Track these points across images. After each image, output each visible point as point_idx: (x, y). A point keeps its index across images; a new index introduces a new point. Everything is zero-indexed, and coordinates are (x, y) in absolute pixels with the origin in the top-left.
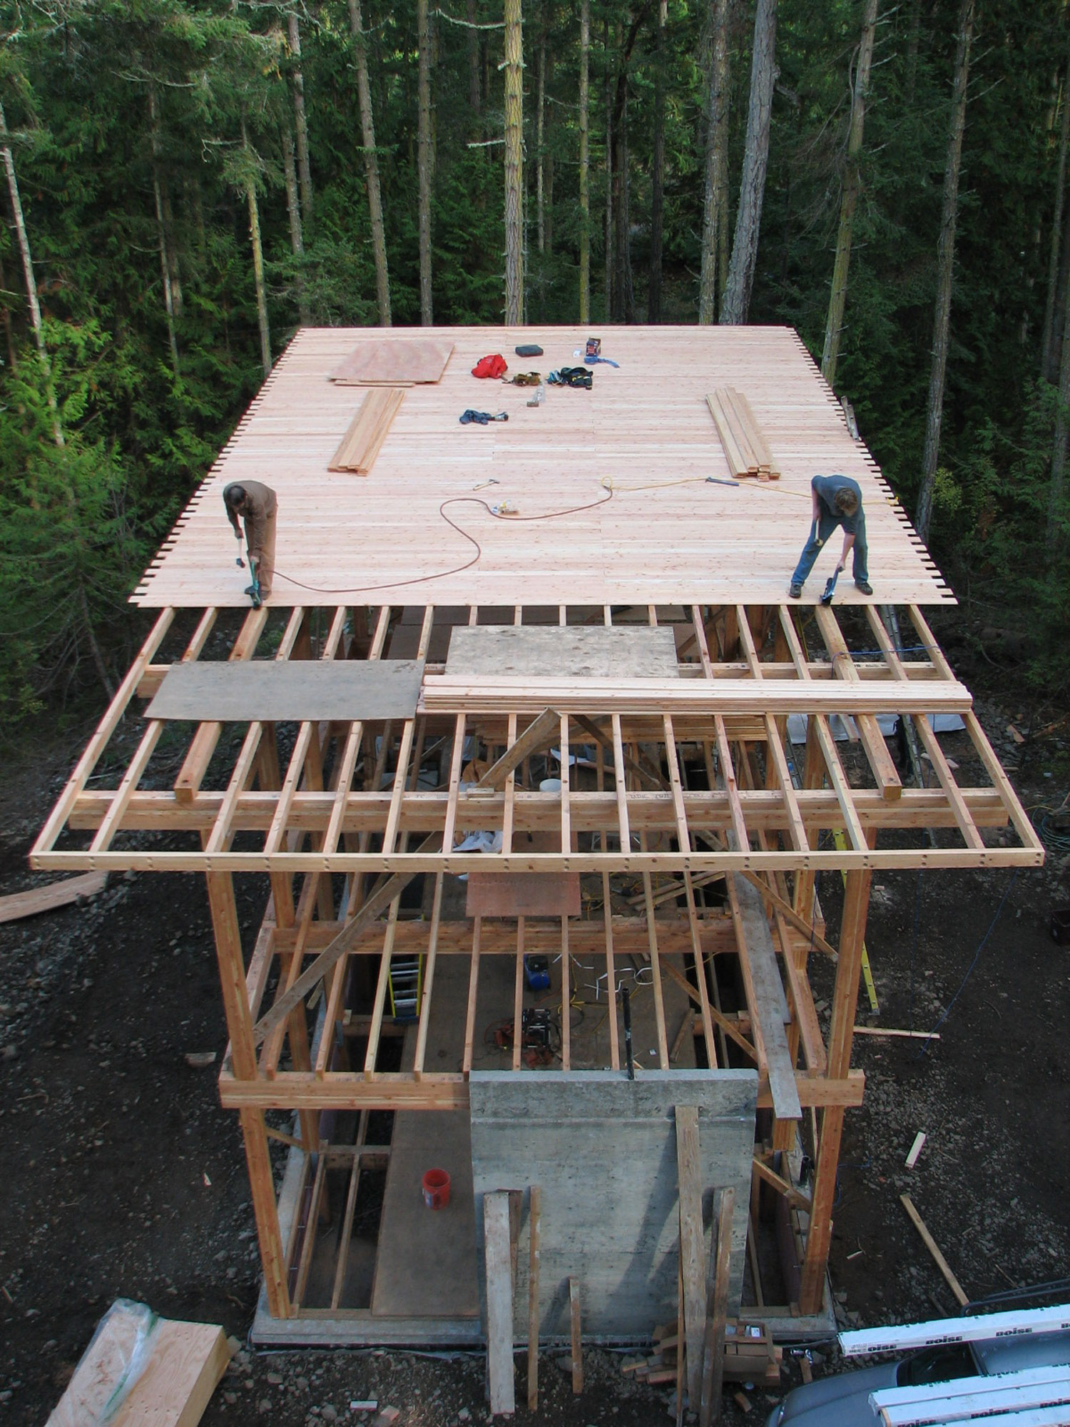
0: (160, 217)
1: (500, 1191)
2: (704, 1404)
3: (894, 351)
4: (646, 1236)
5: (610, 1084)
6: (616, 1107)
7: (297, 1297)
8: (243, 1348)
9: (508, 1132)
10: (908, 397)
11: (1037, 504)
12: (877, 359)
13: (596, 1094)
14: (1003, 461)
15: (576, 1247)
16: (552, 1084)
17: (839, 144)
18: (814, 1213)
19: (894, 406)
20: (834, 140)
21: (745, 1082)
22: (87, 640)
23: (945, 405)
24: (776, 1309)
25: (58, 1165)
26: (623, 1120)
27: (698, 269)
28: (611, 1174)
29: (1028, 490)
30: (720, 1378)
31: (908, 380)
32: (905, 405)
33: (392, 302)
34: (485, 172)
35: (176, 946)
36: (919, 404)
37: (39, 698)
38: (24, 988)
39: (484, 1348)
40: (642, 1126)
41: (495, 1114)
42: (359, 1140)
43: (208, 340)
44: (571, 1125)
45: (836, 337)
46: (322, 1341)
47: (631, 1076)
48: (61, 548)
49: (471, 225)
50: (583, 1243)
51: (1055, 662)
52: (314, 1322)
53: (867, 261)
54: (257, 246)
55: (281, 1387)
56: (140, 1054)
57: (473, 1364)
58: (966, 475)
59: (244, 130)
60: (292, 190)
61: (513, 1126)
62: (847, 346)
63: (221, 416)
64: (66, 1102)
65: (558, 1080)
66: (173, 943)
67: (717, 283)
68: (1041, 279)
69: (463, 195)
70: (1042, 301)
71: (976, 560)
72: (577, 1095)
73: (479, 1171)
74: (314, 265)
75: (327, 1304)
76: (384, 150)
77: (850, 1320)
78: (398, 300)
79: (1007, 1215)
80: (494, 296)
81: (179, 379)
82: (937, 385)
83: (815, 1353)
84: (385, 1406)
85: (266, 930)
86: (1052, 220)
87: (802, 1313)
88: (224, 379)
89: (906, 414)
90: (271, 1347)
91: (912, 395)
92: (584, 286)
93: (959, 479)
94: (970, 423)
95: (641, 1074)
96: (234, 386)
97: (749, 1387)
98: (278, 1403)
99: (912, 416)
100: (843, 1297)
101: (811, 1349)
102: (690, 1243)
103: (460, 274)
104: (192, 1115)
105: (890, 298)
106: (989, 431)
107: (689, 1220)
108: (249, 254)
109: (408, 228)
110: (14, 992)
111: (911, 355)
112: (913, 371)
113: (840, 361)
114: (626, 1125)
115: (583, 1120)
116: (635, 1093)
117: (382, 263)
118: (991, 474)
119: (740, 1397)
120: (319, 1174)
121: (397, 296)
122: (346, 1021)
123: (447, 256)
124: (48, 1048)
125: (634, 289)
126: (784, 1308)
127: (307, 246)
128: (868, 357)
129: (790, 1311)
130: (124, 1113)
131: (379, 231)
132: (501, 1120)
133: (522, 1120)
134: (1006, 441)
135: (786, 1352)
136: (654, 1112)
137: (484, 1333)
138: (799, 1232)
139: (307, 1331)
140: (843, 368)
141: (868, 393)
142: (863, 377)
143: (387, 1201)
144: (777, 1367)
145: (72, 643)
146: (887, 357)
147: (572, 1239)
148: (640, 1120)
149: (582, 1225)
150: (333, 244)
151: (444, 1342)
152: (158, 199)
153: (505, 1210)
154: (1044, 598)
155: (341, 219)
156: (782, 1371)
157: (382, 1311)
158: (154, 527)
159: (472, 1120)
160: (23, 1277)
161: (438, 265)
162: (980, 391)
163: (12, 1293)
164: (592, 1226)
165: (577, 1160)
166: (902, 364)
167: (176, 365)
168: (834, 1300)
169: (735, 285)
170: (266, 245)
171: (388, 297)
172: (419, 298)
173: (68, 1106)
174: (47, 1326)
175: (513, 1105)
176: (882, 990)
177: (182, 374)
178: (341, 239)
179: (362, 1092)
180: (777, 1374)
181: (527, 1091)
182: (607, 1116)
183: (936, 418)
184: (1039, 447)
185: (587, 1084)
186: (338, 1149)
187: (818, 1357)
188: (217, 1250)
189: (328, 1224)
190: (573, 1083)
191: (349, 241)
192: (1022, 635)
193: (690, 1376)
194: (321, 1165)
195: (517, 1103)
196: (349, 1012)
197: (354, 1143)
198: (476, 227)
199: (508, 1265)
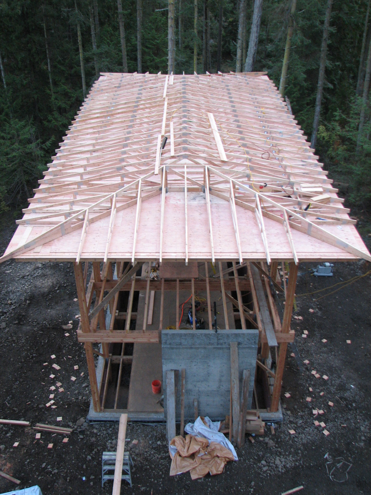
0: (46, 36)
1: (172, 370)
2: (239, 440)
3: (305, 84)
4: (220, 385)
5: (209, 334)
6: (211, 342)
7: (103, 405)
8: (85, 422)
9: (175, 350)
10: (309, 101)
11: (354, 139)
12: (298, 87)
13: (204, 337)
14: (343, 123)
15: (197, 389)
16: (189, 334)
17: (287, 10)
18: (276, 378)
19: (304, 104)
20: (286, 8)
21: (255, 334)
22: (23, 186)
23: (322, 104)
24: (262, 410)
25: (21, 362)
26: (213, 346)
27: (236, 55)
28: (209, 364)
29: (351, 134)
30: (244, 432)
31: (309, 95)
32: (308, 104)
33: (128, 66)
34: (160, 20)
35: (58, 289)
36: (313, 103)
37: (7, 206)
38: (7, 304)
39: (165, 422)
40: (220, 348)
41: (170, 344)
42: (122, 354)
43: (63, 81)
44: (195, 348)
45: (284, 79)
46: (112, 420)
47: (216, 332)
48: (14, 154)
49: (155, 39)
50: (199, 387)
51: (359, 194)
52: (109, 413)
53: (296, 52)
54: (80, 47)
55: (98, 434)
56: (47, 326)
57: (162, 427)
58: (330, 128)
59: (76, 5)
60: (92, 27)
61: (176, 348)
62: (288, 82)
63: (69, 108)
64: (23, 342)
65: (192, 333)
66: (57, 288)
67: (242, 60)
68: (358, 59)
69: (153, 29)
70: (358, 67)
71: (332, 158)
72: (198, 338)
73: (165, 363)
74: (101, 54)
75: (113, 407)
76: (126, 12)
77: (287, 414)
78: (130, 66)
79: (340, 380)
80: (164, 64)
81: (53, 94)
82: (319, 97)
83: (276, 424)
84: (133, 440)
85: (91, 283)
86: (363, 36)
87: (271, 411)
88: (69, 94)
89: (309, 107)
90: (95, 421)
91: (310, 100)
92: (195, 61)
93: (327, 130)
94: (330, 110)
95: (219, 331)
96: (73, 97)
97: (254, 435)
98: (98, 439)
99: (310, 107)
100: (285, 406)
101: (274, 423)
102: (234, 387)
103: (152, 56)
104: (65, 346)
105: (304, 66)
106: (337, 113)
107: (234, 380)
108: (78, 50)
109: (133, 40)
110: (3, 306)
111: (310, 86)
112: (310, 92)
113: (286, 88)
114: (214, 348)
115: (200, 346)
116: (217, 337)
117: (124, 53)
118: (338, 128)
119: (250, 438)
120: (109, 365)
121: (130, 64)
122: (117, 314)
123: (147, 50)
124: (16, 324)
125: (211, 62)
126: (265, 410)
127: (98, 47)
128: (295, 87)
129: (267, 411)
130: (43, 345)
131: (123, 42)
132: (172, 346)
133: (179, 346)
134: (344, 116)
135: (266, 424)
136: (223, 344)
137: (166, 417)
138: (270, 385)
139: (106, 416)
140: (286, 90)
141: (295, 100)
142: (294, 94)
143: (132, 374)
144: (263, 428)
145: (19, 186)
146: (302, 87)
147: (195, 386)
148: (219, 346)
149: (199, 381)
150: (107, 46)
151: (152, 420)
152: (45, 30)
153: (173, 377)
154: (355, 171)
155: (110, 37)
156: (264, 430)
157: (131, 410)
158: (46, 146)
159: (162, 346)
160: (12, 398)
161: (143, 53)
162: (334, 99)
163: (9, 403)
164: (202, 382)
165: (197, 360)
166: (307, 89)
167: (52, 89)
168: (282, 407)
169: (249, 61)
170: (83, 46)
171: (127, 65)
172: (137, 66)
173: (24, 343)
174: (21, 414)
175: (176, 341)
176: (299, 305)
177: (54, 93)
178: (110, 44)
179: (125, 337)
180: (263, 431)
181: (181, 336)
182: (208, 345)
183: (318, 109)
184: (356, 119)
185: (201, 334)
186: (115, 357)
187: (276, 425)
188: (75, 390)
189: (112, 382)
190: (197, 334)
191: (113, 45)
192: (348, 185)
193: (234, 431)
194: (109, 362)
195: (177, 340)
196: (117, 311)
197: (120, 355)
198: (158, 40)
199: (174, 395)
